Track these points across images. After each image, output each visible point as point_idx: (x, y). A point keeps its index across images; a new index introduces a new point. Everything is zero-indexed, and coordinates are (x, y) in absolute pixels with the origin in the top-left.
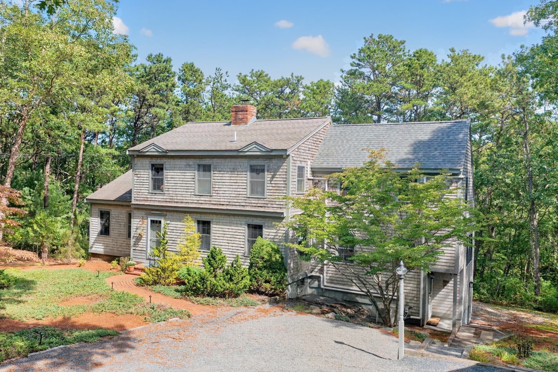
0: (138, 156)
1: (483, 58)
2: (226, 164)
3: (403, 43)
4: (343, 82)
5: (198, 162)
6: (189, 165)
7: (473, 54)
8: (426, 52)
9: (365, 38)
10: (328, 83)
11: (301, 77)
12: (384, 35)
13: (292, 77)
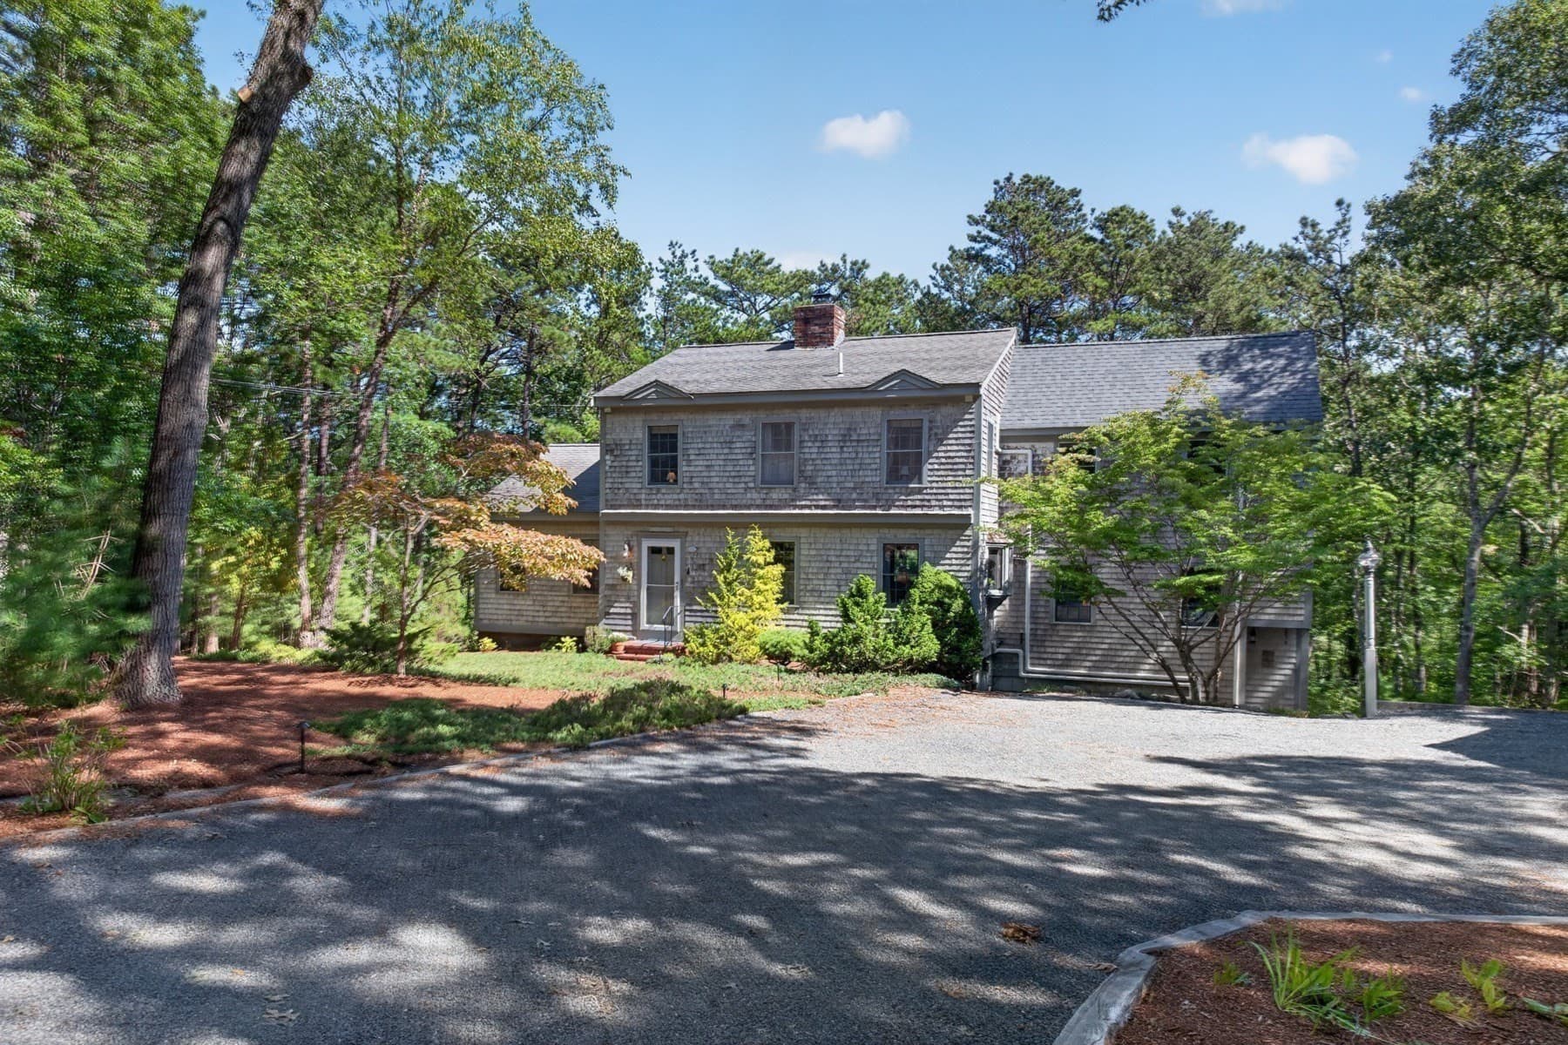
0: (615, 411)
1: (1242, 228)
2: (832, 420)
3: (1075, 193)
4: (938, 278)
5: (763, 417)
6: (743, 426)
7: (1222, 221)
8: (1131, 212)
9: (996, 183)
10: (901, 280)
11: (863, 263)
12: (1034, 177)
13: (845, 262)
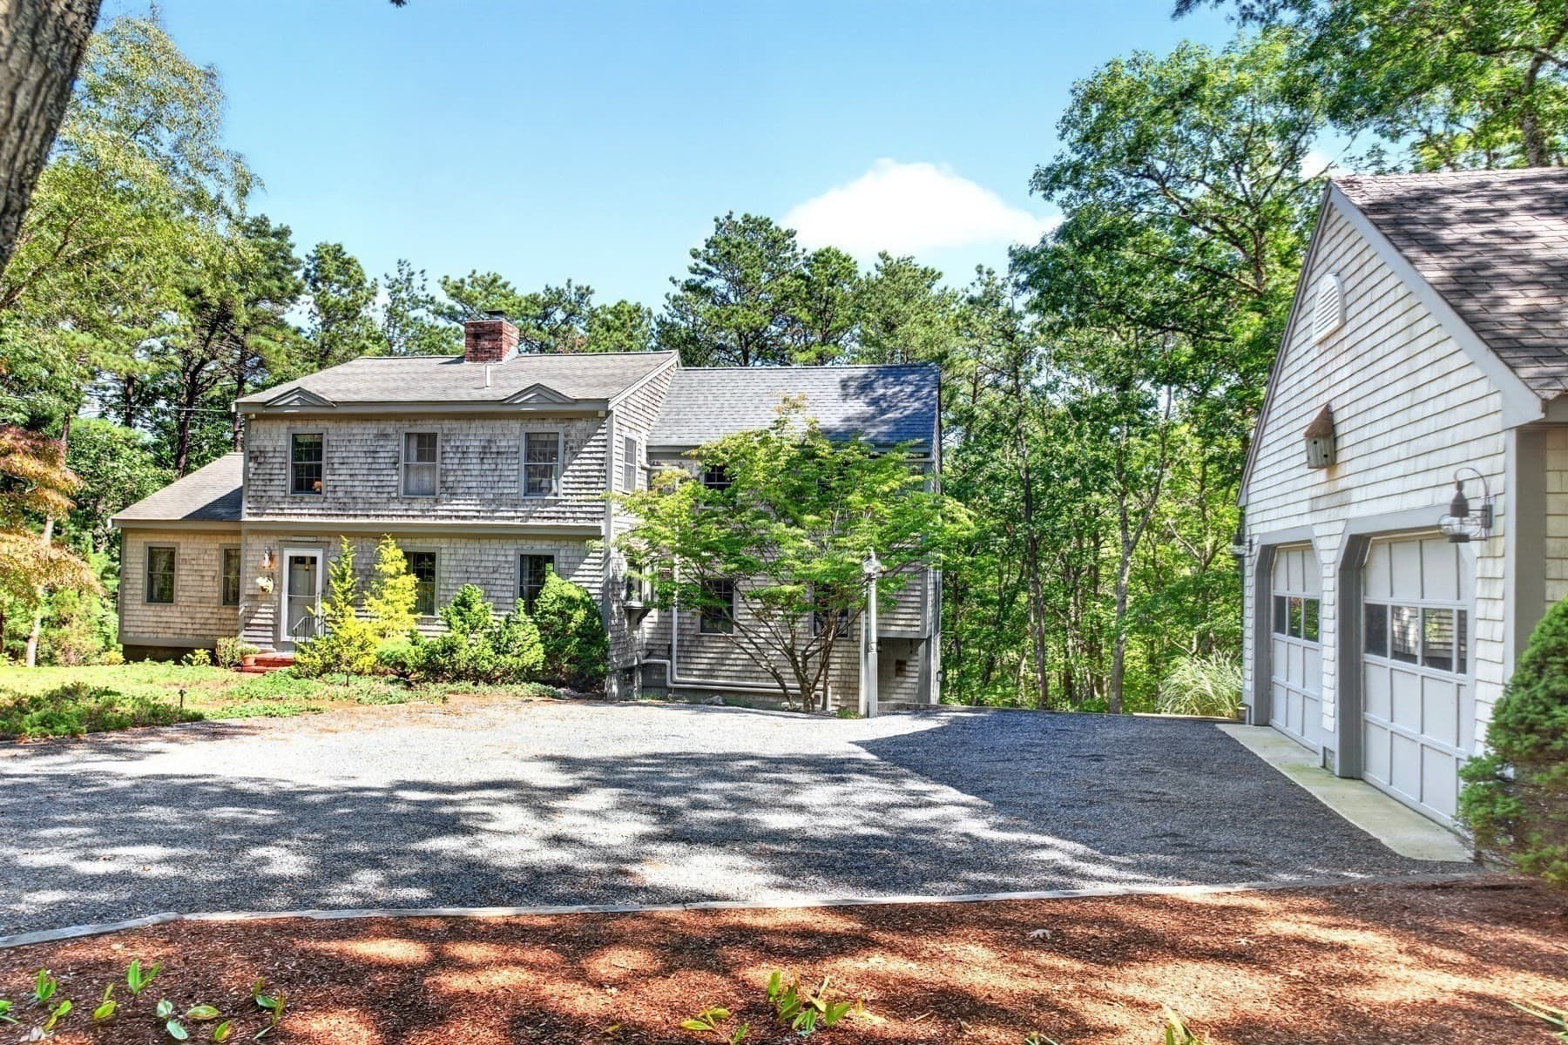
0: (260, 417)
1: (940, 274)
2: (473, 431)
3: (790, 234)
5: (407, 427)
6: (386, 435)
7: (922, 267)
8: (837, 254)
9: (716, 220)
10: (637, 309)
11: (587, 289)
12: (753, 217)
13: (569, 287)
